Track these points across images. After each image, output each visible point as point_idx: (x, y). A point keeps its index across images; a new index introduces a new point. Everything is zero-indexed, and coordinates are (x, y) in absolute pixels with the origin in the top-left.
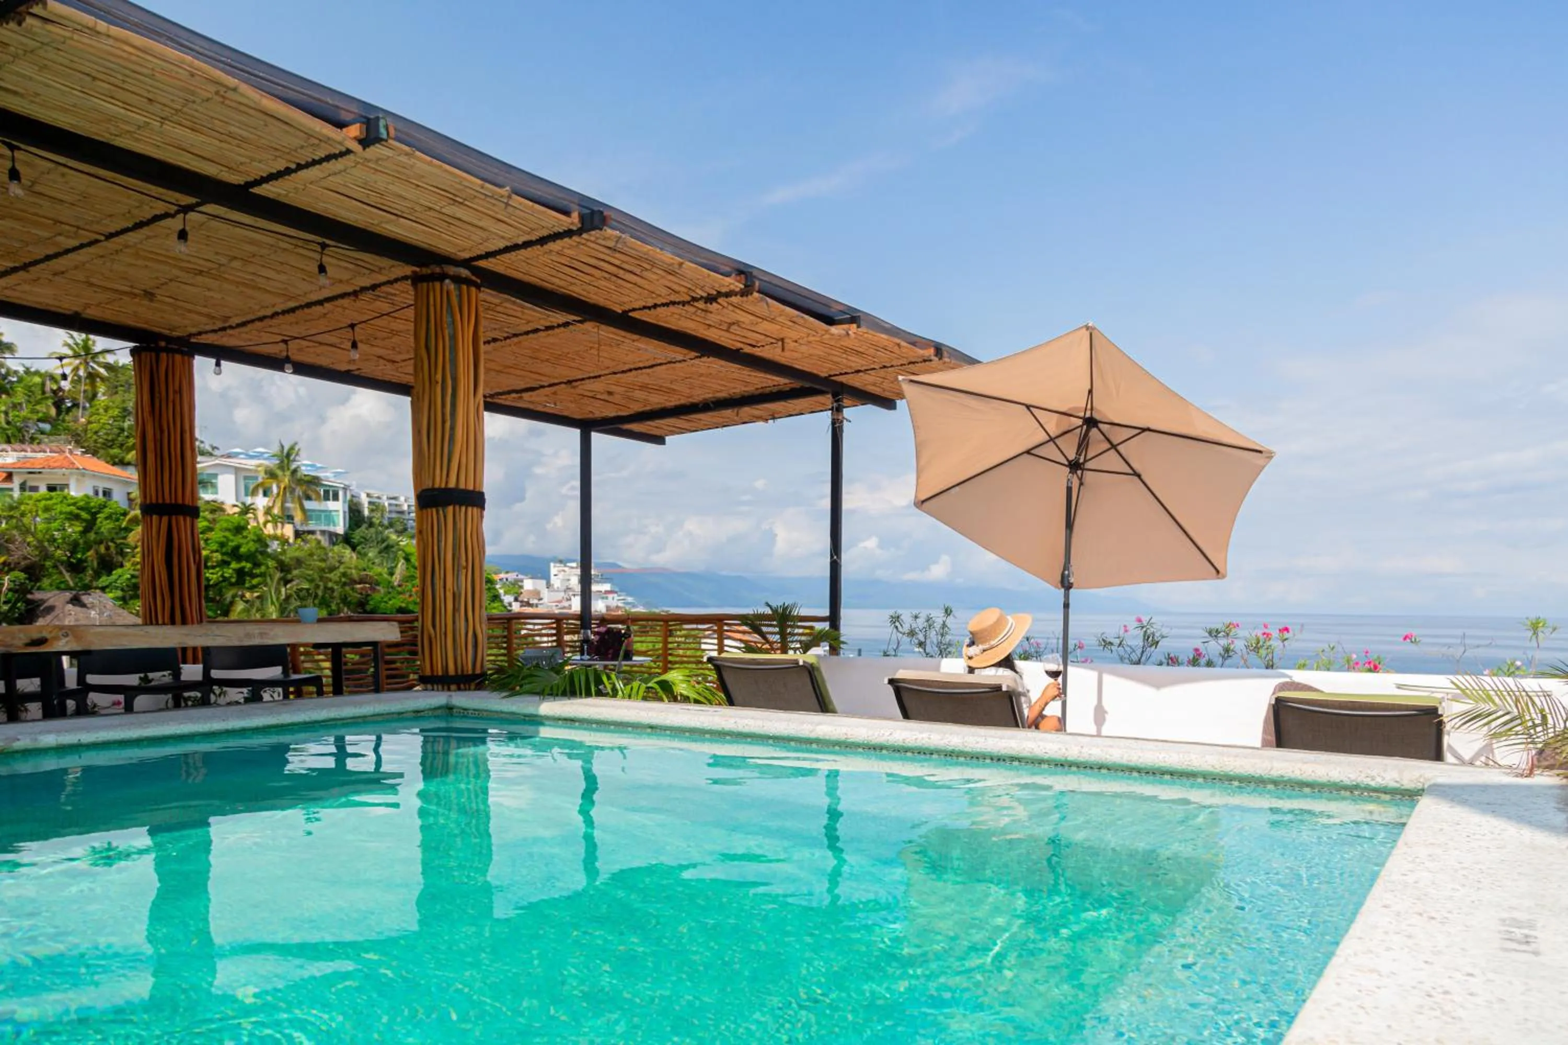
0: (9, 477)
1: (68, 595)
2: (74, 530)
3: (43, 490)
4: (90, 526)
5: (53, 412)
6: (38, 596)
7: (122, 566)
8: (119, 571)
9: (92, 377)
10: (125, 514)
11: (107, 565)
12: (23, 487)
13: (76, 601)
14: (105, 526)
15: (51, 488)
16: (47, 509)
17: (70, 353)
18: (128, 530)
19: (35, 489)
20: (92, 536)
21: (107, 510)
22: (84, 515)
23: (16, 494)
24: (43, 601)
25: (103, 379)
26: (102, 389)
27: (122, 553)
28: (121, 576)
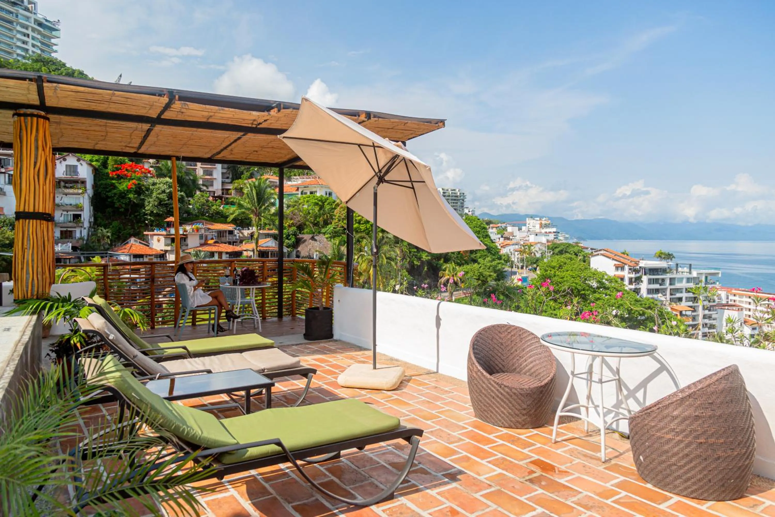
0: (298, 189)
1: (311, 236)
2: (317, 209)
3: (308, 193)
4: (322, 207)
6: (300, 236)
7: (331, 223)
8: (329, 226)
10: (334, 202)
11: (326, 223)
12: (302, 194)
13: (313, 238)
14: (327, 207)
15: (311, 193)
16: (308, 202)
18: (335, 208)
19: (306, 193)
20: (322, 211)
21: (328, 201)
22: (320, 203)
23: (300, 196)
24: (303, 238)
27: (332, 219)
28: (330, 228)
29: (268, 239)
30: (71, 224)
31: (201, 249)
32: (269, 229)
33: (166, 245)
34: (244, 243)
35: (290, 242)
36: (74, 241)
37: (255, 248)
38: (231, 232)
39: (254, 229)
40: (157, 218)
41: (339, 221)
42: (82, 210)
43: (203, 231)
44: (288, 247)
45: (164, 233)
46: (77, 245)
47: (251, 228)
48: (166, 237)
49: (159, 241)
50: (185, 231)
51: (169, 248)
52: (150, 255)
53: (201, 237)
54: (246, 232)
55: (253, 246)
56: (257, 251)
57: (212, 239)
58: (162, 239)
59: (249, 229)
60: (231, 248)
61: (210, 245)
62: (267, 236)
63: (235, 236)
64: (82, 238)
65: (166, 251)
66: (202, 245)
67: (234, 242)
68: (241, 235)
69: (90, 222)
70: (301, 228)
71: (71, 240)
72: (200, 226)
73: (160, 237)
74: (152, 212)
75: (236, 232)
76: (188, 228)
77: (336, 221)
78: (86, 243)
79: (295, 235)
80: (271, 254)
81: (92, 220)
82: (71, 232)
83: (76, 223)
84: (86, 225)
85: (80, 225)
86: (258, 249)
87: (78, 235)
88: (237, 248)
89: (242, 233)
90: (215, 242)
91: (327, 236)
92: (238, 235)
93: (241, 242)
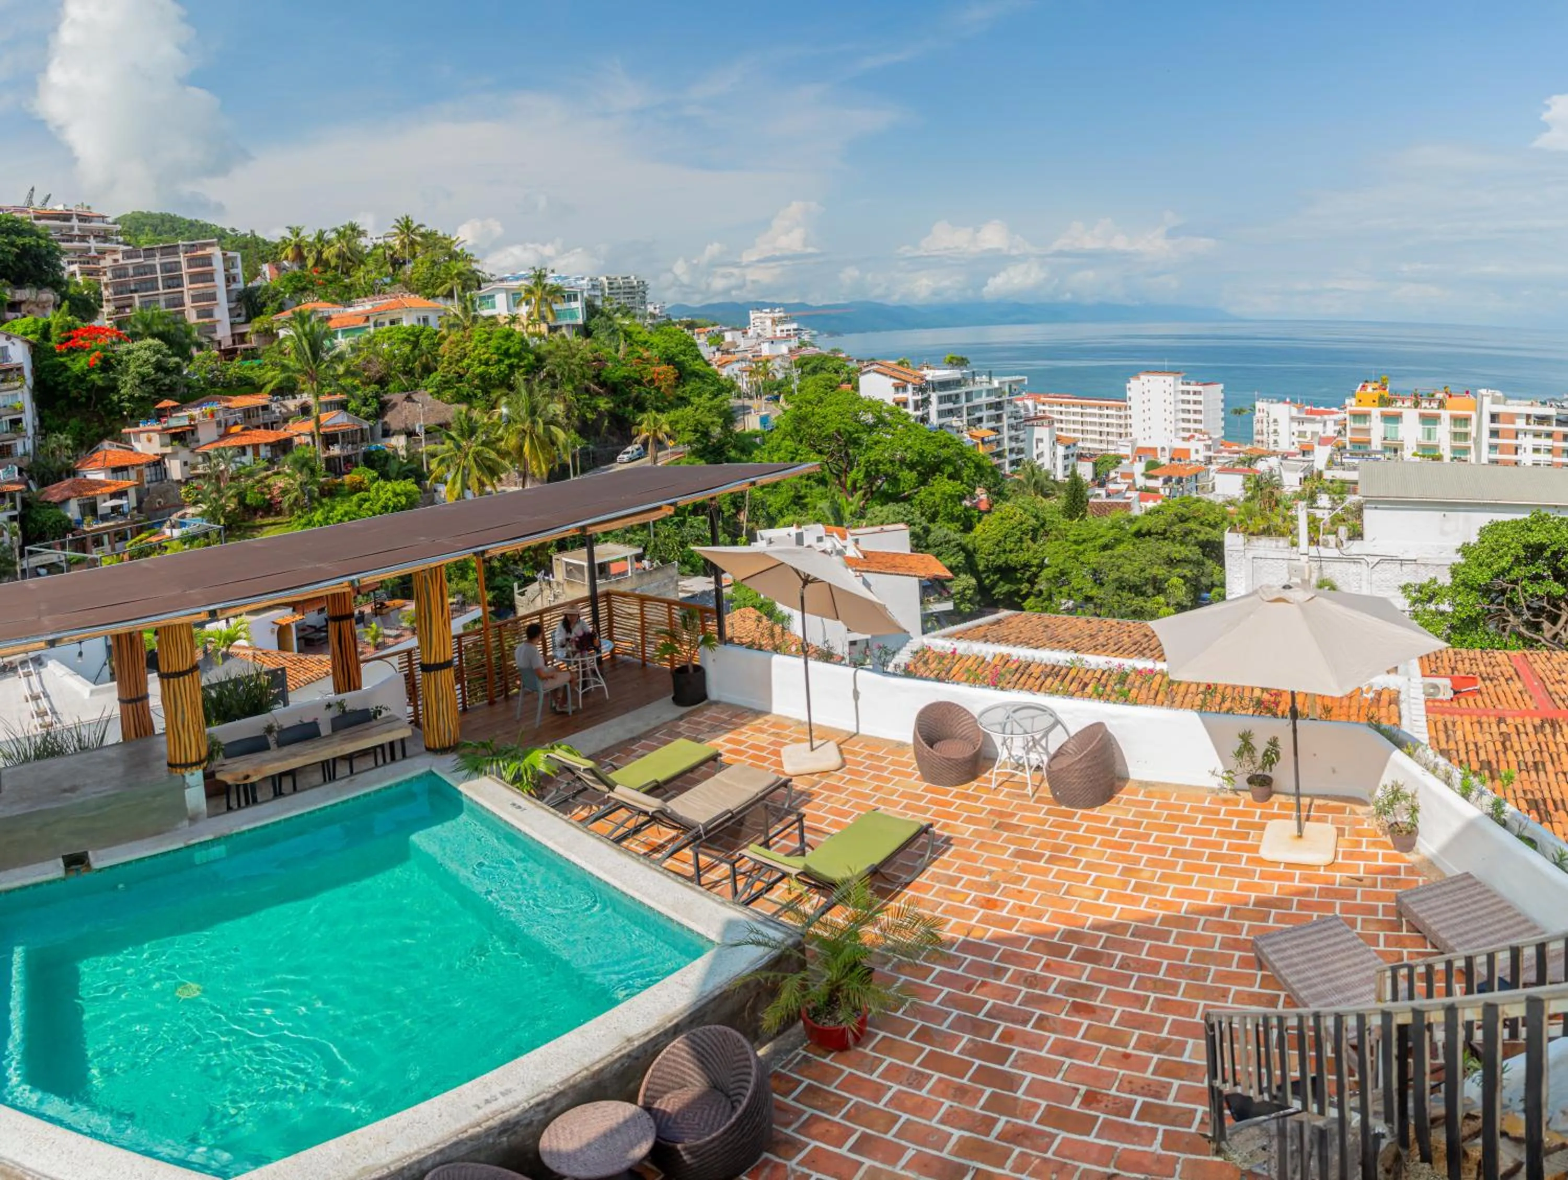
0: (367, 319)
1: (404, 395)
2: (407, 349)
3: (387, 325)
4: (416, 344)
5: (391, 270)
6: (386, 397)
7: (436, 370)
8: (434, 374)
9: (413, 243)
10: (436, 334)
11: (428, 370)
12: (375, 325)
13: (409, 399)
14: (425, 344)
15: (392, 322)
16: (389, 338)
17: (397, 231)
18: (439, 344)
19: (382, 324)
20: (417, 352)
21: (425, 333)
22: (412, 338)
23: (372, 330)
24: (390, 401)
25: (419, 244)
26: (418, 249)
27: (436, 361)
28: (436, 377)
29: (335, 412)
30: (9, 436)
31: (222, 444)
32: (330, 394)
33: (162, 446)
34: (291, 421)
35: (370, 410)
36: (16, 460)
37: (315, 430)
38: (265, 408)
39: (307, 398)
40: (141, 404)
41: (450, 364)
42: (23, 412)
43: (221, 414)
44: (367, 419)
45: (158, 427)
46: (22, 466)
47: (298, 396)
48: (162, 432)
49: (150, 440)
50: (192, 418)
51: (169, 450)
52: (138, 465)
53: (219, 424)
54: (292, 404)
55: (310, 425)
56: (319, 434)
57: (236, 424)
58: (156, 437)
59: (294, 398)
60: (271, 436)
61: (236, 435)
62: (329, 406)
63: (274, 412)
64: (26, 454)
65: (164, 456)
66: (222, 437)
67: (273, 423)
68: (284, 410)
69: (34, 427)
70: (382, 382)
71: (10, 459)
72: (215, 407)
73: (152, 434)
74: (132, 396)
75: (274, 406)
76: (196, 412)
77: (445, 365)
78: (34, 461)
79: (377, 396)
80: (343, 436)
81: (37, 423)
82: (9, 446)
83: (15, 432)
84: (30, 432)
85: (23, 434)
86: (321, 431)
87: (20, 450)
88: (282, 434)
89: (285, 406)
90: (243, 429)
91: (431, 390)
92: (277, 410)
93: (286, 421)
